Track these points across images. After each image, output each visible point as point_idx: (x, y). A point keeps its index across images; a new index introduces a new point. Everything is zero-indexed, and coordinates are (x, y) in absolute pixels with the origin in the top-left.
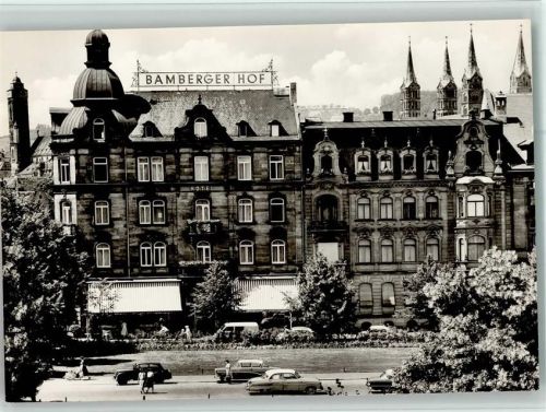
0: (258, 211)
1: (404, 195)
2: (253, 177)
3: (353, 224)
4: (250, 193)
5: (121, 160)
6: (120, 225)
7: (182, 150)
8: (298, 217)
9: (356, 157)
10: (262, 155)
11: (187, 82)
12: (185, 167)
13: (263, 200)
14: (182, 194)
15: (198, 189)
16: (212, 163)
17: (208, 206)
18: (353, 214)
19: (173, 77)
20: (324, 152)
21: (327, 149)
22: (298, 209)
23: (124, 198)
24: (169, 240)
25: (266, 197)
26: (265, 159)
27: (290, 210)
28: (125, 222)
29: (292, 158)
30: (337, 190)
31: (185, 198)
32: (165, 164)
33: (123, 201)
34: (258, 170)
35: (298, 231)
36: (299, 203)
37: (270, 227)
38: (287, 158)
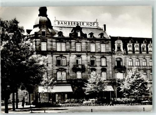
0: (97, 62)
1: (143, 58)
2: (95, 51)
3: (127, 67)
4: (94, 56)
5: (51, 43)
6: (50, 66)
7: (72, 41)
8: (110, 64)
9: (128, 46)
10: (98, 43)
11: (70, 24)
12: (73, 46)
13: (99, 58)
14: (72, 55)
15: (77, 54)
16: (82, 45)
17: (80, 60)
18: (127, 64)
19: (66, 23)
20: (118, 43)
21: (119, 42)
22: (110, 62)
23: (52, 56)
24: (67, 71)
25: (100, 57)
26: (99, 45)
27: (108, 62)
28: (52, 65)
29: (108, 45)
30: (122, 55)
31: (73, 57)
32: (66, 45)
33: (51, 57)
34: (97, 48)
35: (111, 69)
36: (110, 60)
37: (101, 67)
38: (106, 45)
